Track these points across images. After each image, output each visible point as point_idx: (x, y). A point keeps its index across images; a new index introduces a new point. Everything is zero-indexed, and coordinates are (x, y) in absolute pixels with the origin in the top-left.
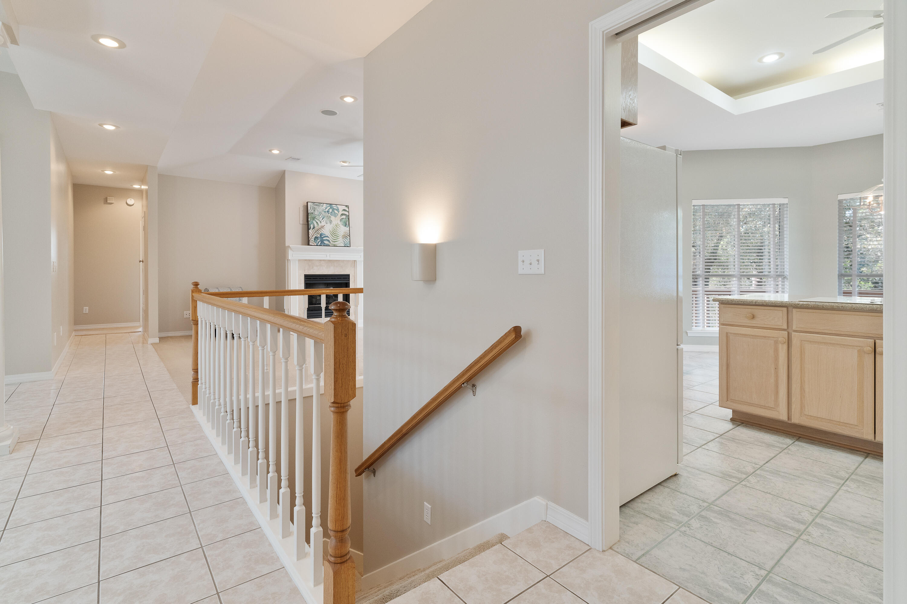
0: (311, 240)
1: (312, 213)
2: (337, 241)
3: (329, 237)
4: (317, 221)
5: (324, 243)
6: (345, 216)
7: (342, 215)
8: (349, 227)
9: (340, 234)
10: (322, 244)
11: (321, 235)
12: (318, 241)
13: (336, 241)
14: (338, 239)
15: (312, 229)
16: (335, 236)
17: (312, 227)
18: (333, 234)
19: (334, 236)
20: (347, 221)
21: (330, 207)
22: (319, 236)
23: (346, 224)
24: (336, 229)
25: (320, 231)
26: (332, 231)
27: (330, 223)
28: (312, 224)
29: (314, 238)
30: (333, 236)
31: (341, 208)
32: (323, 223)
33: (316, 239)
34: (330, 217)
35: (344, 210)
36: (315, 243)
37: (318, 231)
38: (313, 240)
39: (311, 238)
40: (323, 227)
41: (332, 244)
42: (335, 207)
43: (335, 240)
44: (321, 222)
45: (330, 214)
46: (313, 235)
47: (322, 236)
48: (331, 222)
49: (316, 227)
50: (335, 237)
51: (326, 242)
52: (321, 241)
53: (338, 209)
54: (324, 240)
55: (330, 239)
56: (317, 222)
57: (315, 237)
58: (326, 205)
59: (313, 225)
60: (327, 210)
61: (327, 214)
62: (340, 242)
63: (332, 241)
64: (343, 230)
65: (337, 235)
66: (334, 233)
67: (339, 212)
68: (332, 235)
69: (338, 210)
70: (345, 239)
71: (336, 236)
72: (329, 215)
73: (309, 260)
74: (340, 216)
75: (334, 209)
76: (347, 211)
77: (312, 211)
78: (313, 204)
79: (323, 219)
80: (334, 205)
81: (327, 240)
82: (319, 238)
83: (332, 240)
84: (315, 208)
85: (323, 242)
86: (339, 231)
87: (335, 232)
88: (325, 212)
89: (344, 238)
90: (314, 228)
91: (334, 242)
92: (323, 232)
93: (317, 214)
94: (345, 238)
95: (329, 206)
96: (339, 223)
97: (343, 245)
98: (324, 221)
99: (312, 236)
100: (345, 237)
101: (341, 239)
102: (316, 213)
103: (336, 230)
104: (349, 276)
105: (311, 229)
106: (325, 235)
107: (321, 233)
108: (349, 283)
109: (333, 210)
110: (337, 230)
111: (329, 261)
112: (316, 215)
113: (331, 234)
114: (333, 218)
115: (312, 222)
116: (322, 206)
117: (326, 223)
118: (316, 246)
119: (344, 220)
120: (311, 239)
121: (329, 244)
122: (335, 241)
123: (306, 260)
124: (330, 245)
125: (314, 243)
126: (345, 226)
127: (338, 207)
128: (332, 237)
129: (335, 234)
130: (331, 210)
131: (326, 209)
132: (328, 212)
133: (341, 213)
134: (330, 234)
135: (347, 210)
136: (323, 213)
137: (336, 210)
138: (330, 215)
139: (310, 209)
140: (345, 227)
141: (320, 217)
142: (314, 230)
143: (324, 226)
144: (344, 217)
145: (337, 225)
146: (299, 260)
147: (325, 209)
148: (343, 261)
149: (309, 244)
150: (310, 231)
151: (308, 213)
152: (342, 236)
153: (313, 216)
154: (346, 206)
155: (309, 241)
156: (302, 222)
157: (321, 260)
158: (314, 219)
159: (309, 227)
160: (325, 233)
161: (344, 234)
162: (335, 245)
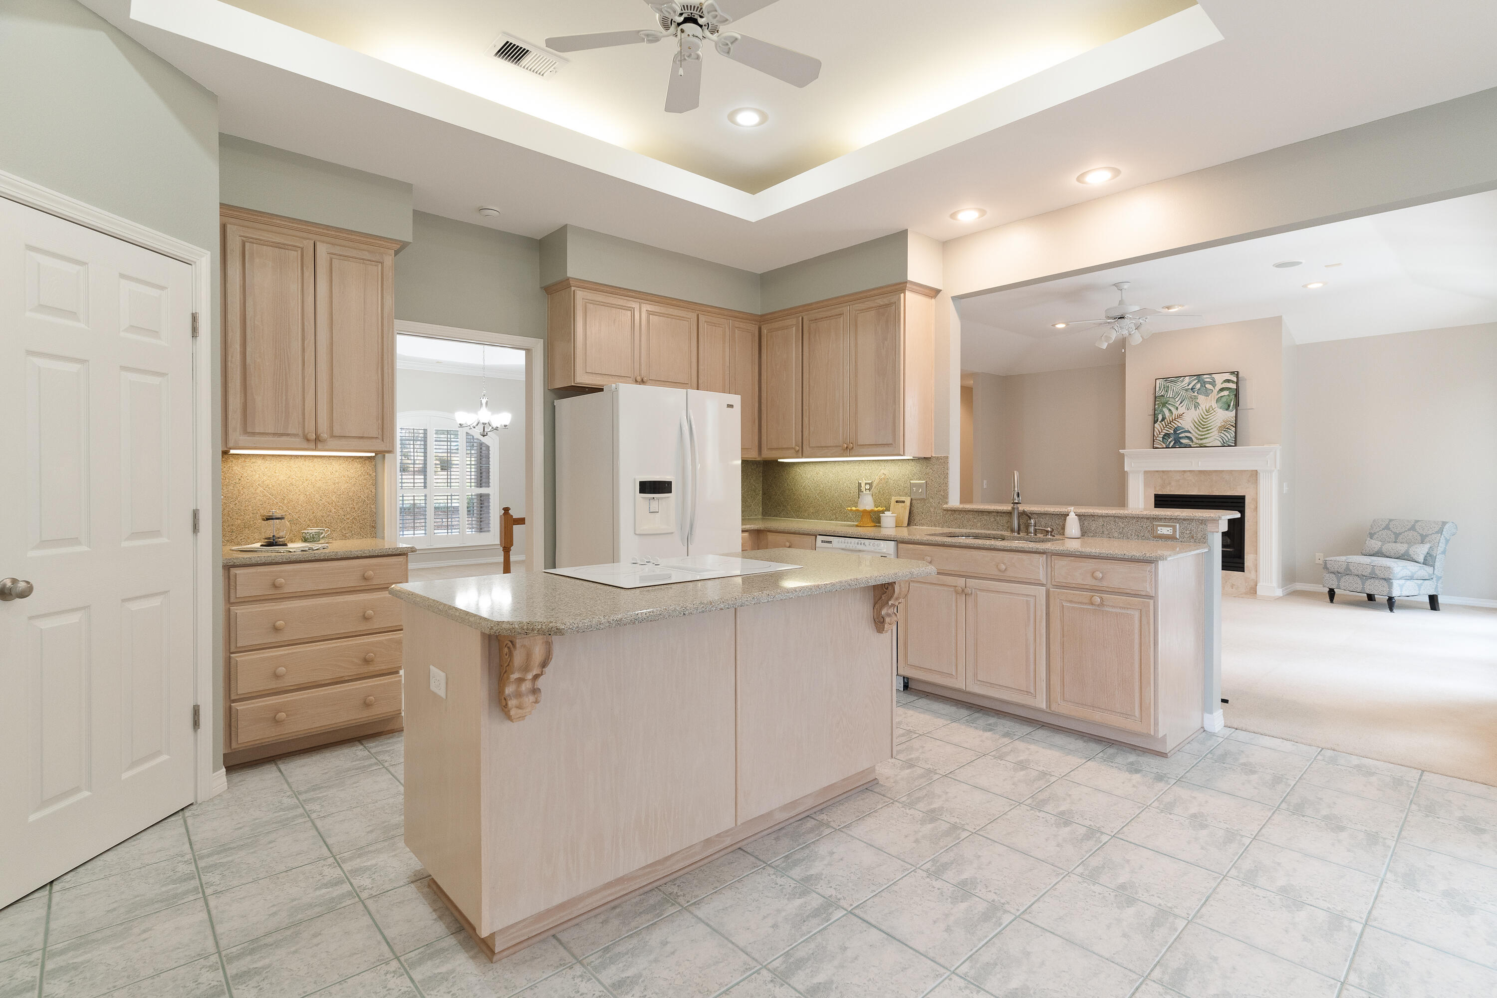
0: (1156, 439)
1: (1162, 396)
2: (1207, 438)
3: (1190, 433)
4: (1170, 407)
5: (1182, 443)
6: (1228, 392)
7: (1222, 390)
8: (1235, 410)
9: (1215, 425)
10: (1178, 444)
11: (1175, 430)
12: (1169, 440)
13: (1204, 438)
14: (1208, 434)
15: (1160, 422)
16: (1203, 428)
17: (1160, 419)
18: (1200, 426)
19: (1200, 428)
20: (1231, 400)
21: (1197, 381)
22: (1172, 432)
23: (1229, 406)
24: (1207, 417)
25: (1174, 423)
26: (1198, 423)
27: (1195, 408)
28: (1160, 413)
29: (1162, 436)
30: (1199, 430)
31: (1219, 379)
32: (1181, 410)
33: (1166, 437)
34: (1196, 398)
35: (1228, 381)
36: (1164, 443)
37: (1170, 423)
38: (1161, 439)
39: (1157, 436)
40: (1180, 416)
41: (1196, 444)
42: (1207, 378)
43: (1202, 435)
44: (1177, 409)
45: (1196, 393)
46: (1162, 432)
47: (1178, 432)
48: (1197, 406)
49: (1167, 417)
50: (1203, 432)
51: (1184, 441)
52: (1175, 439)
53: (1214, 382)
54: (1181, 438)
55: (1193, 435)
56: (1170, 410)
57: (1163, 434)
58: (1189, 379)
59: (1162, 415)
60: (1190, 386)
61: (1191, 393)
62: (1214, 438)
63: (1196, 438)
64: (1223, 416)
65: (1207, 427)
66: (1202, 425)
67: (1214, 387)
68: (1197, 428)
69: (1213, 383)
70: (1226, 434)
71: (1206, 429)
72: (1194, 394)
73: (1163, 472)
74: (1218, 392)
75: (1205, 383)
76: (1233, 382)
77: (1162, 393)
78: (1165, 381)
79: (1181, 403)
80: (1205, 376)
81: (1186, 437)
82: (1172, 436)
83: (1197, 436)
84: (1168, 387)
85: (1179, 441)
86: (1213, 420)
87: (1203, 423)
88: (1187, 390)
89: (1223, 432)
90: (1163, 419)
91: (1201, 439)
92: (1180, 425)
93: (1171, 396)
94: (1225, 431)
95: (1195, 379)
96: (1214, 405)
97: (1220, 443)
98: (1185, 406)
99: (1160, 433)
100: (1224, 429)
101: (1216, 432)
102: (1170, 394)
103: (1207, 418)
104: (1244, 495)
105: (1158, 422)
106: (1183, 428)
107: (1176, 426)
108: (1244, 511)
109: (1203, 384)
110: (1208, 419)
111: (1201, 472)
112: (1168, 399)
113: (1196, 426)
114: (1201, 399)
115: (1162, 411)
116: (1182, 381)
117: (1188, 410)
118: (1166, 448)
119: (1224, 399)
120: (1157, 438)
121: (1191, 444)
122: (1203, 437)
123: (1157, 471)
124: (1192, 446)
126: (1227, 410)
127: (1213, 379)
128: (1196, 430)
129: (1204, 425)
130: (1198, 386)
131: (1188, 385)
132: (1192, 389)
133: (1219, 387)
134: (1193, 427)
135: (1235, 379)
136: (1183, 393)
137: (1210, 383)
138: (1196, 394)
139: (1160, 389)
140: (1226, 412)
141: (1177, 400)
142: (1163, 423)
143: (1183, 415)
144: (1226, 393)
145: (1209, 409)
146: (1146, 472)
147: (1187, 385)
148: (1231, 472)
149: (1154, 445)
150: (1156, 425)
151: (1155, 397)
152: (1217, 427)
153: (1163, 400)
154: (1232, 373)
155: (1154, 441)
156: (1151, 412)
157: (1184, 471)
158: (1164, 405)
159: (1156, 419)
160: (1183, 426)
161: (1223, 424)
162: (1202, 444)
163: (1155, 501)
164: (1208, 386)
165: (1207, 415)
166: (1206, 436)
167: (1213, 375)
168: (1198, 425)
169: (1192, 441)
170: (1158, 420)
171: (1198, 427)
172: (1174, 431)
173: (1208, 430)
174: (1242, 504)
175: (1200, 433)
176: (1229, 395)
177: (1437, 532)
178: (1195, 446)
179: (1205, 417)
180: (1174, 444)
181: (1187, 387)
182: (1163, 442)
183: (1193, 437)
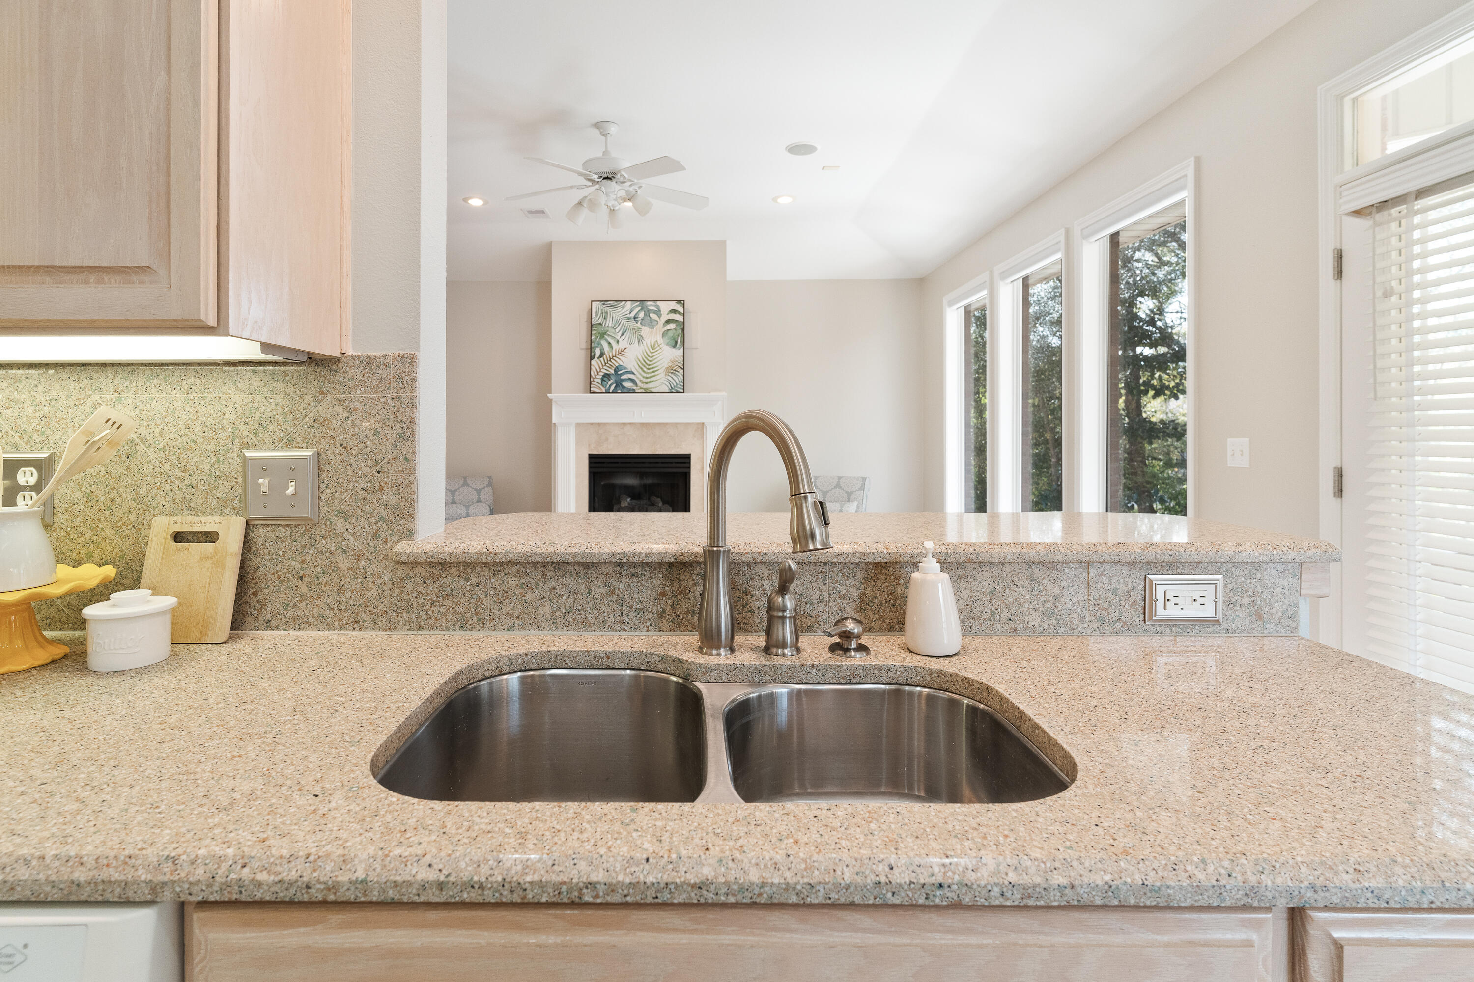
1: (600, 324)
2: (653, 382)
3: (634, 374)
4: (610, 340)
5: (624, 387)
6: (674, 325)
7: (668, 322)
8: (682, 349)
9: (662, 366)
10: (619, 388)
11: (617, 370)
12: (610, 383)
13: (650, 382)
14: (654, 376)
15: (598, 358)
16: (648, 369)
17: (598, 355)
18: (644, 366)
19: (645, 370)
20: (679, 336)
21: (640, 308)
22: (613, 372)
23: (676, 343)
24: (653, 355)
25: (615, 360)
26: (643, 362)
27: (639, 342)
28: (597, 347)
29: (601, 377)
30: (644, 371)
31: (665, 307)
32: (623, 344)
33: (605, 379)
34: (639, 329)
35: (674, 311)
36: (603, 387)
37: (610, 361)
38: (599, 381)
39: (594, 376)
40: (621, 352)
41: (641, 388)
42: (651, 306)
43: (647, 378)
44: (618, 342)
45: (639, 323)
46: (600, 371)
47: (619, 373)
48: (640, 340)
49: (606, 352)
50: (648, 373)
51: (627, 385)
52: (616, 382)
53: (659, 311)
54: (623, 380)
55: (638, 378)
56: (609, 343)
57: (602, 374)
58: (632, 305)
59: (600, 350)
60: (633, 315)
61: (633, 323)
62: (661, 382)
63: (641, 380)
64: (668, 355)
65: (653, 368)
66: (647, 364)
67: (659, 317)
68: (642, 369)
69: (658, 313)
70: (674, 377)
71: (651, 370)
72: (637, 325)
73: (599, 424)
74: (664, 324)
75: (649, 311)
76: (679, 313)
77: (600, 321)
78: (604, 304)
79: (622, 335)
80: (649, 303)
81: (630, 379)
82: (612, 377)
83: (642, 379)
84: (606, 313)
85: (622, 385)
86: (658, 359)
87: (648, 362)
88: (629, 319)
89: (670, 374)
90: (602, 355)
91: (647, 383)
92: (621, 364)
93: (610, 325)
94: (672, 373)
95: (638, 306)
96: (660, 340)
97: (668, 389)
98: (627, 339)
99: (598, 372)
100: (671, 371)
101: (663, 375)
102: (609, 322)
103: (653, 357)
104: (690, 455)
105: (596, 359)
106: (625, 368)
107: (617, 365)
108: (690, 473)
109: (648, 312)
110: (655, 357)
111: (643, 425)
112: (607, 329)
113: (641, 365)
114: (645, 331)
115: (599, 344)
116: (623, 307)
117: (631, 343)
118: (606, 393)
119: (670, 334)
120: (595, 380)
121: (635, 388)
122: (649, 380)
123: (592, 424)
124: (636, 391)
125: (601, 387)
126: (674, 346)
127: (658, 307)
128: (641, 371)
129: (649, 365)
130: (642, 315)
131: (630, 313)
132: (635, 318)
133: (665, 317)
134: (637, 367)
135: (681, 310)
136: (624, 322)
137: (654, 312)
138: (639, 324)
139: (597, 315)
140: (674, 350)
141: (617, 330)
142: (602, 359)
143: (625, 351)
144: (672, 326)
145: (654, 345)
146: (578, 425)
147: (628, 312)
148: (675, 425)
149: (592, 389)
150: (593, 362)
151: (592, 325)
152: (664, 368)
153: (601, 330)
154: (679, 302)
155: (591, 384)
156: (584, 345)
157: (624, 424)
158: (603, 335)
159: (593, 354)
160: (625, 365)
161: (670, 365)
162: (647, 389)
163: (590, 463)
164: (653, 316)
165: (652, 353)
166: (652, 379)
167: (658, 303)
168: (642, 364)
169: (637, 385)
170: (595, 355)
172: (615, 370)
173: (654, 372)
174: (686, 465)
175: (645, 375)
176: (675, 329)
177: (860, 489)
178: (640, 391)
179: (650, 354)
180: (615, 387)
181: (628, 315)
182: (602, 385)
183: (637, 380)
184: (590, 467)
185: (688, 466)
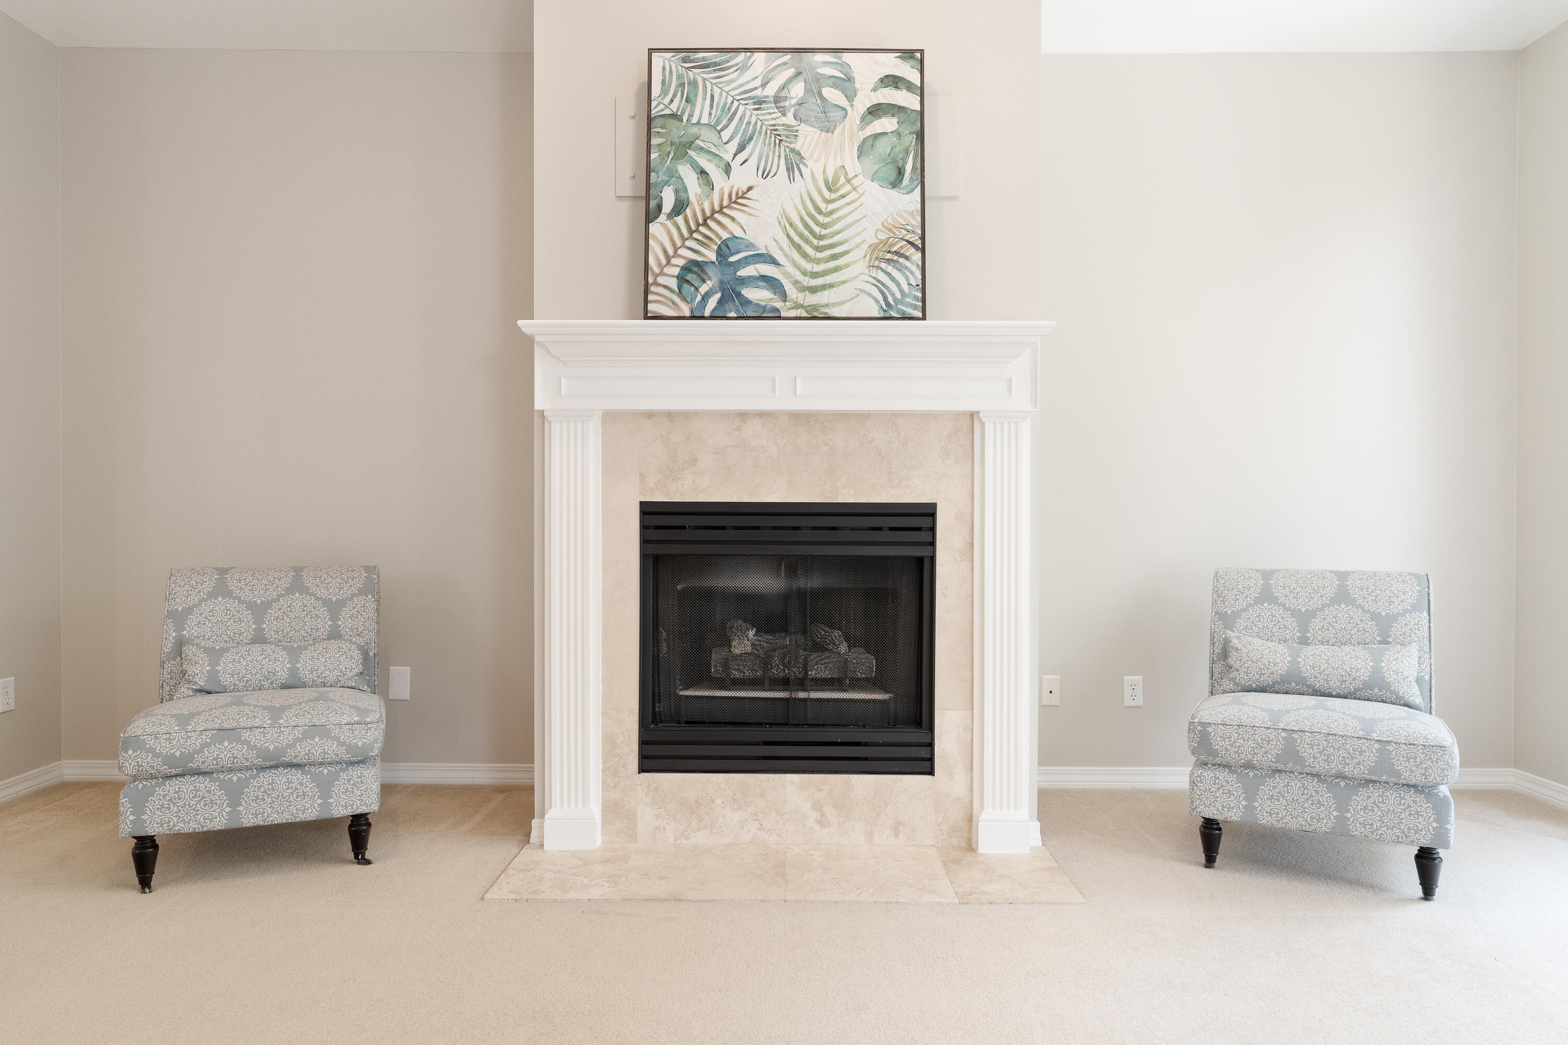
0: (656, 284)
1: (674, 116)
2: (831, 286)
3: (775, 262)
4: (703, 162)
5: (746, 302)
6: (895, 120)
7: (876, 111)
8: (918, 190)
9: (858, 240)
10: (733, 305)
11: (724, 250)
12: (704, 289)
13: (824, 287)
14: (836, 269)
15: (670, 216)
16: (818, 249)
17: (668, 206)
18: (807, 241)
19: (809, 250)
20: (907, 152)
21: (791, 72)
22: (712, 256)
23: (900, 172)
24: (831, 207)
25: (719, 223)
26: (801, 227)
27: (790, 169)
28: (667, 183)
29: (676, 271)
30: (805, 256)
31: (866, 69)
32: (742, 177)
33: (689, 277)
34: (793, 133)
35: (893, 81)
36: (684, 299)
37: (705, 224)
38: (673, 283)
39: (657, 270)
40: (739, 198)
41: (797, 306)
42: (824, 65)
43: (814, 275)
44: (727, 169)
45: (790, 115)
46: (676, 255)
47: (732, 259)
48: (794, 165)
49: (693, 199)
50: (818, 261)
51: (757, 295)
52: (722, 286)
53: (850, 79)
54: (743, 281)
55: (787, 275)
56: (703, 172)
57: (681, 262)
58: (768, 60)
59: (677, 191)
60: (771, 90)
61: (771, 116)
62: (856, 286)
63: (796, 283)
64: (878, 208)
65: (831, 246)
66: (814, 235)
67: (850, 98)
68: (798, 248)
69: (846, 83)
70: (895, 273)
71: (827, 253)
72: (783, 120)
73: (671, 416)
74: (863, 119)
75: (820, 79)
76: (909, 86)
77: (674, 107)
78: (685, 60)
79: (741, 148)
80: (820, 57)
81: (764, 278)
82: (711, 271)
83: (800, 277)
84: (694, 84)
85: (739, 295)
86: (848, 220)
87: (817, 229)
88: (759, 103)
89: (883, 265)
90: (680, 207)
91: (813, 290)
92: (738, 233)
93: (704, 120)
94: (889, 261)
95: (786, 65)
96: (853, 166)
97: (876, 307)
98: (752, 163)
99: (668, 259)
100: (886, 254)
101: (861, 267)
102: (702, 112)
103: (831, 213)
104: (934, 506)
105: (662, 218)
106: (750, 246)
107: (725, 235)
108: (933, 559)
109: (815, 85)
110: (835, 216)
111: (800, 417)
112: (694, 130)
113: (796, 239)
114: (808, 138)
115: (673, 174)
116: (743, 68)
117: (765, 176)
118: (692, 317)
119: (883, 147)
120: (661, 280)
121: (778, 305)
122: (819, 281)
123: (649, 413)
124: (783, 315)
125: (677, 299)
126: (895, 184)
127: (845, 69)
128: (796, 255)
129: (821, 238)
130: (798, 90)
131: (764, 85)
132: (777, 99)
133: (866, 98)
134: (785, 243)
135: (914, 77)
136: (746, 111)
137: (836, 82)
138: (789, 119)
139: (664, 92)
140: (893, 193)
141: (726, 135)
142: (680, 220)
143: (748, 195)
144: (888, 124)
145: (836, 178)
146: (611, 418)
147: (758, 83)
148: (892, 418)
149: (651, 307)
150: (654, 228)
151: (650, 120)
152: (865, 246)
153: (677, 132)
154: (908, 54)
155: (646, 292)
156: (627, 186)
157: (744, 416)
158: (683, 149)
159: (653, 204)
160: (749, 237)
161: (883, 236)
162: (815, 307)
163: (644, 527)
164: (829, 93)
165: (829, 202)
166: (829, 279)
167: (847, 57)
168: (801, 236)
169: (784, 297)
170: (660, 207)
171: (802, 243)
172: (719, 253)
173: (834, 257)
174: (924, 536)
175: (809, 267)
176: (898, 133)
177: (1415, 608)
178: (793, 313)
179: (823, 206)
180: (720, 302)
181: (758, 93)
182: (680, 293)
183: (784, 281)
184: (644, 541)
185: (927, 538)
